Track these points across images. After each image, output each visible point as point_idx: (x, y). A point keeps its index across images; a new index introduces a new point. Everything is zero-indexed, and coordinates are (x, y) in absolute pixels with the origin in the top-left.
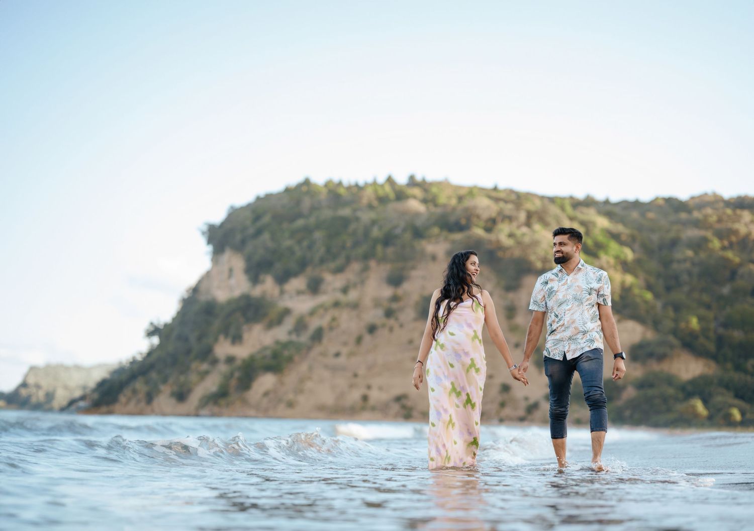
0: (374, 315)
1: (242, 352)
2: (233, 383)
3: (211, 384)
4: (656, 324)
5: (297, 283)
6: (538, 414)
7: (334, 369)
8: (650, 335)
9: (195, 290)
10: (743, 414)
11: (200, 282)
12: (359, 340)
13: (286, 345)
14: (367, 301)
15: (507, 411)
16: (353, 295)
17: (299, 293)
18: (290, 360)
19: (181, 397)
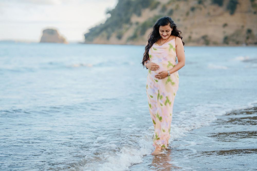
0: (193, 3)
1: (141, 20)
12: (187, 14)
13: (159, 17)
19: (120, 37)
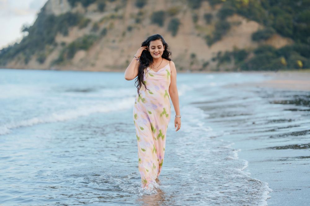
0: (130, 22)
2: (66, 55)
3: (55, 55)
4: (264, 22)
5: (93, 7)
6: (209, 67)
7: (113, 48)
8: (262, 28)
9: (44, 9)
11: (46, 4)
12: (124, 34)
13: (89, 37)
14: (127, 15)
15: (194, 66)
16: (120, 12)
17: (95, 11)
18: (91, 44)
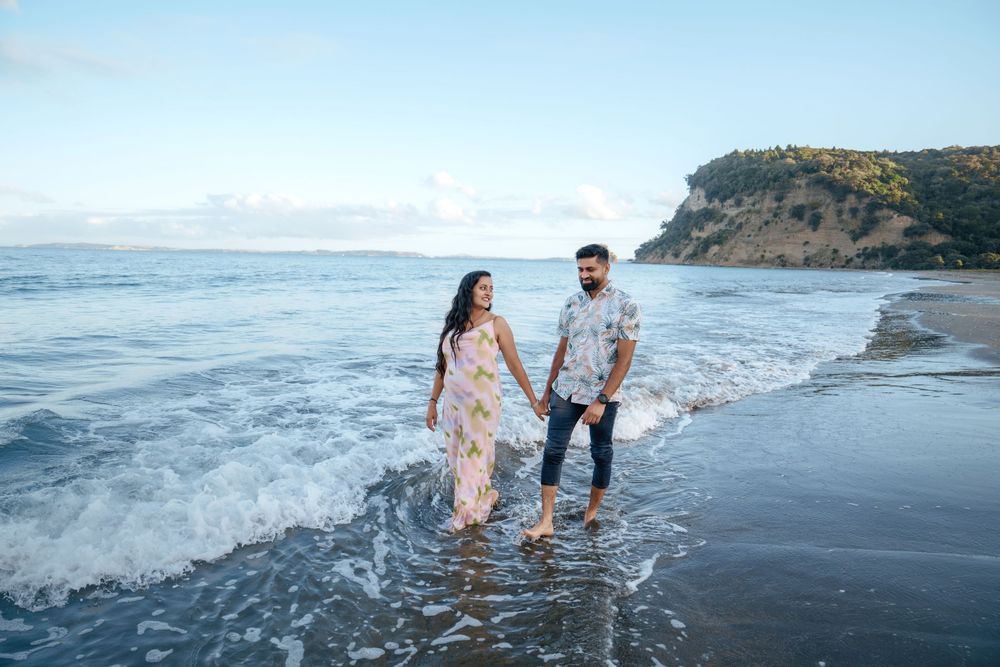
0: (768, 216)
1: (704, 235)
2: (700, 249)
3: (689, 250)
4: (919, 217)
5: (730, 202)
6: (852, 264)
7: (748, 243)
8: (916, 223)
9: (682, 206)
10: (964, 262)
11: (685, 202)
12: (760, 228)
13: (724, 231)
14: (765, 209)
15: (835, 263)
16: (757, 207)
17: (731, 206)
18: (726, 238)
19: (676, 255)
